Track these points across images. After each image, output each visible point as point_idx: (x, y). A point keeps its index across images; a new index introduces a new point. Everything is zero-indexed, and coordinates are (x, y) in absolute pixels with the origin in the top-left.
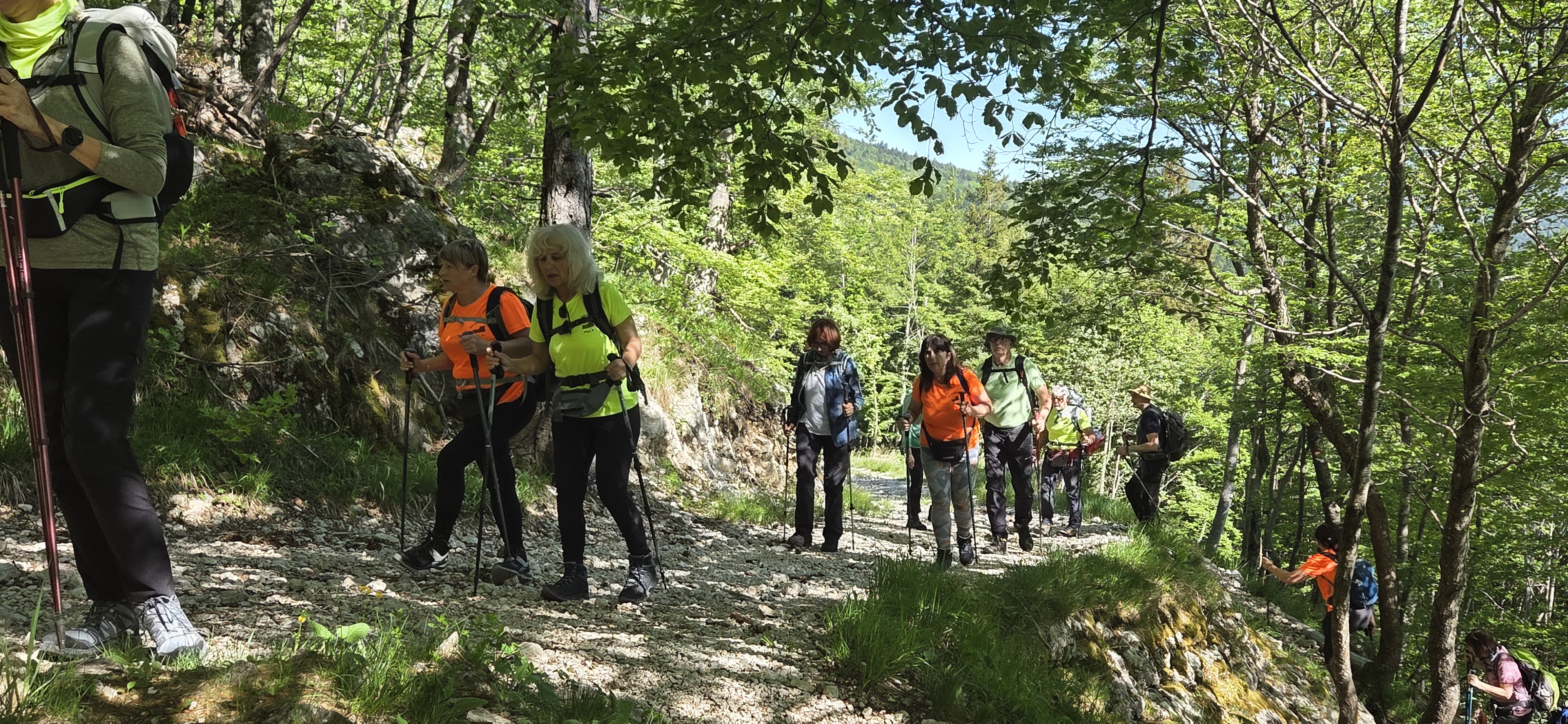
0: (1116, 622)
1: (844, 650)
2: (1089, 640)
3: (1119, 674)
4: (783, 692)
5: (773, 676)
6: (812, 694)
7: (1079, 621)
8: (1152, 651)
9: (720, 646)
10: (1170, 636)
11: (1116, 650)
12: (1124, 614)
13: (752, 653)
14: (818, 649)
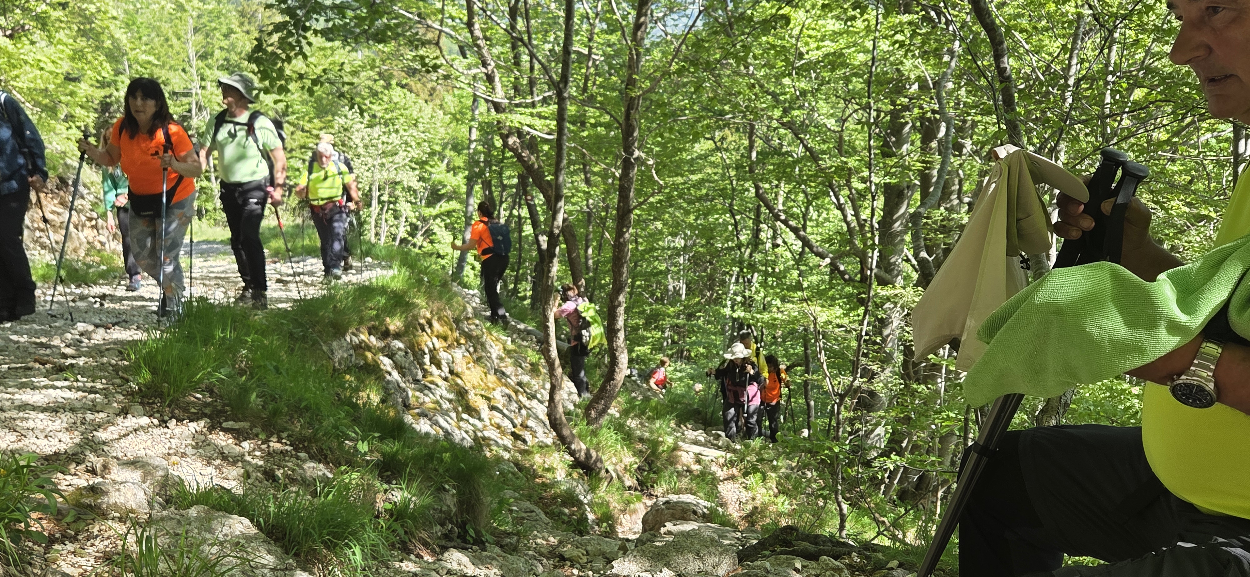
0: (385, 334)
1: (146, 376)
2: (364, 350)
3: (390, 374)
4: (89, 416)
5: (78, 405)
6: (118, 415)
7: (356, 335)
8: (414, 355)
9: (22, 386)
10: (427, 341)
11: (386, 356)
12: (392, 328)
13: (56, 388)
14: (122, 378)
